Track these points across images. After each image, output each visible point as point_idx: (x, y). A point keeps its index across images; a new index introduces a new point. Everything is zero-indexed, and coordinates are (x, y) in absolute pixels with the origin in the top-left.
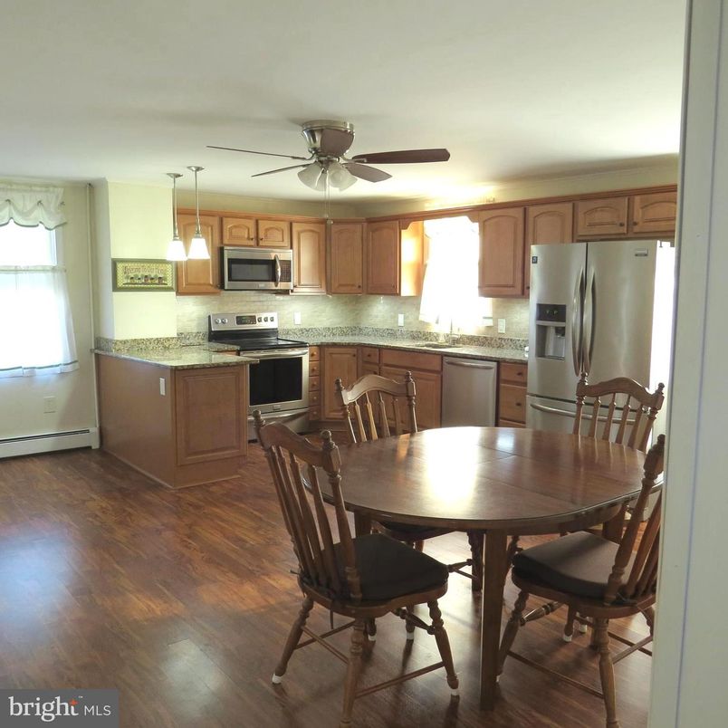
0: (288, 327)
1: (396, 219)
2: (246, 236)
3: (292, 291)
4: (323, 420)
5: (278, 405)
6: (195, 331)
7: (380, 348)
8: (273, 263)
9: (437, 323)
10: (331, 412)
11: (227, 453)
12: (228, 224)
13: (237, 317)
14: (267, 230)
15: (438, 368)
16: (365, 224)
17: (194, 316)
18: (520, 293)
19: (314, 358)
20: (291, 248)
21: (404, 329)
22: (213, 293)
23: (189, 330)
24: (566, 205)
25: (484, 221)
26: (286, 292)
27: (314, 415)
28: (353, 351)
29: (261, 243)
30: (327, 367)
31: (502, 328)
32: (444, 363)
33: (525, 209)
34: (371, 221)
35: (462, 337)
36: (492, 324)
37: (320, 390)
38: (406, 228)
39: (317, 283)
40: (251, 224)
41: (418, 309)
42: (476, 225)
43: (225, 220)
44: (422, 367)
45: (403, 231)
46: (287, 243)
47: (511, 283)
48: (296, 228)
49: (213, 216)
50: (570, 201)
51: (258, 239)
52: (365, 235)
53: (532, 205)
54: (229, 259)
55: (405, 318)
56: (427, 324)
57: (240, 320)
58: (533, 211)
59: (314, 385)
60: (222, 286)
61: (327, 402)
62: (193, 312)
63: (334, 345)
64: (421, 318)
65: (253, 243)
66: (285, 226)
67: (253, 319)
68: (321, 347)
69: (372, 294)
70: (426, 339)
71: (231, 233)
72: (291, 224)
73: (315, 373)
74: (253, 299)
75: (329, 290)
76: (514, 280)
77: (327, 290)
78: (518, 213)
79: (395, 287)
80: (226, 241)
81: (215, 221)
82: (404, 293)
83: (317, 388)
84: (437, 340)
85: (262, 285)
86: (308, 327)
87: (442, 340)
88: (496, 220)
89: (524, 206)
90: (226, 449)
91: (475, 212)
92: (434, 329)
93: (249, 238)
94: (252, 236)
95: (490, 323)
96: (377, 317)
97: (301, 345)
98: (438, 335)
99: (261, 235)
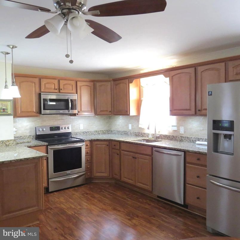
0: (76, 131)
1: (127, 79)
2: (53, 88)
3: (77, 114)
4: (93, 177)
5: (69, 172)
6: (28, 135)
7: (120, 142)
8: (67, 101)
9: (148, 128)
10: (96, 173)
11: (30, 210)
12: (44, 82)
13: (50, 128)
14: (64, 85)
15: (150, 154)
16: (112, 82)
17: (28, 127)
18: (194, 113)
19: (88, 147)
20: (77, 93)
21: (132, 131)
22: (36, 116)
23: (25, 134)
24: (221, 64)
25: (172, 76)
26: (74, 115)
27: (88, 175)
28: (107, 143)
29: (61, 91)
30: (94, 151)
31: (182, 131)
32: (153, 151)
33: (195, 68)
34: (115, 80)
35: (161, 135)
36: (176, 129)
37: (91, 163)
38: (131, 83)
39: (90, 110)
40: (56, 82)
41: (138, 121)
42: (168, 79)
43: (42, 80)
44: (142, 152)
45: (130, 84)
46: (74, 91)
47: (189, 108)
48: (79, 84)
49: (36, 78)
50: (223, 62)
51: (59, 89)
52: (112, 87)
53: (200, 66)
54: (43, 99)
55: (132, 126)
56: (143, 129)
57: (52, 129)
58: (200, 69)
59: (88, 160)
60: (40, 112)
61: (95, 168)
62: (27, 126)
63: (98, 140)
64: (140, 126)
65: (57, 91)
66: (73, 83)
67: (58, 128)
68: (91, 141)
69: (116, 115)
70: (143, 136)
71: (45, 86)
72: (76, 82)
73: (88, 154)
74: (59, 118)
75: (96, 114)
76: (190, 107)
77: (95, 114)
78: (192, 70)
79: (127, 111)
80: (42, 90)
81: (37, 80)
82: (131, 114)
83: (90, 161)
84: (148, 137)
85: (61, 111)
86: (86, 131)
87: (150, 137)
88: (178, 75)
89: (195, 66)
90: (29, 207)
91: (167, 72)
92: (146, 131)
93: (55, 89)
94: (57, 87)
95: (175, 128)
96: (119, 125)
97: (81, 141)
98: (148, 134)
99: (61, 87)
